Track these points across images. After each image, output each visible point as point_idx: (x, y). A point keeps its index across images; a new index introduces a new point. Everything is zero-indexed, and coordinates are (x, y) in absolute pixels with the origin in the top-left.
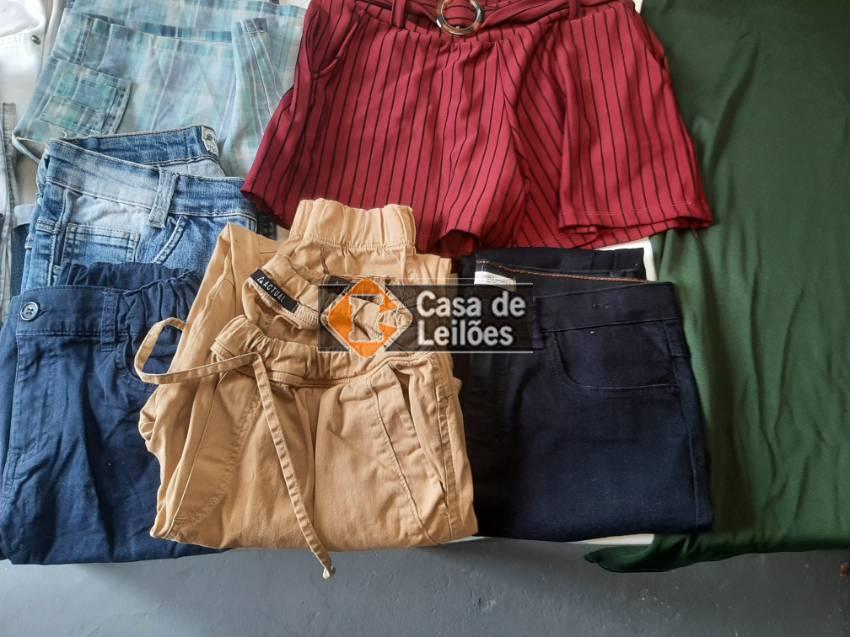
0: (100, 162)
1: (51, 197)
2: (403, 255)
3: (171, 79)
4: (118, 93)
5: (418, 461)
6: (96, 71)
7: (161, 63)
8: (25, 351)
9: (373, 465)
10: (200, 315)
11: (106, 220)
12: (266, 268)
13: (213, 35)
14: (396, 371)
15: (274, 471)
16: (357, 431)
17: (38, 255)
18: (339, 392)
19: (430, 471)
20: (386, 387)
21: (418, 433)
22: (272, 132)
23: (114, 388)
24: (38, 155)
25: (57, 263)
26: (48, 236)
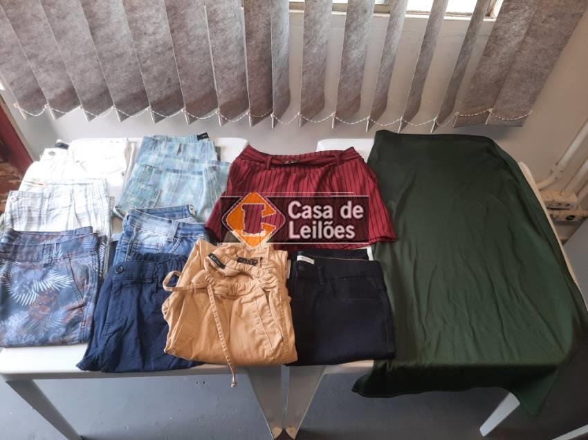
0: (149, 217)
1: (129, 230)
2: (268, 249)
3: (177, 189)
4: (155, 194)
5: (272, 327)
6: (147, 185)
7: (173, 182)
8: (116, 285)
9: (254, 329)
10: (188, 269)
11: (149, 239)
12: (214, 253)
13: (194, 173)
14: (264, 290)
15: (214, 329)
16: (248, 315)
17: (122, 251)
18: (240, 301)
19: (277, 330)
20: (260, 296)
21: (272, 314)
22: (217, 207)
23: (151, 299)
24: (123, 216)
25: (129, 254)
26: (126, 244)
